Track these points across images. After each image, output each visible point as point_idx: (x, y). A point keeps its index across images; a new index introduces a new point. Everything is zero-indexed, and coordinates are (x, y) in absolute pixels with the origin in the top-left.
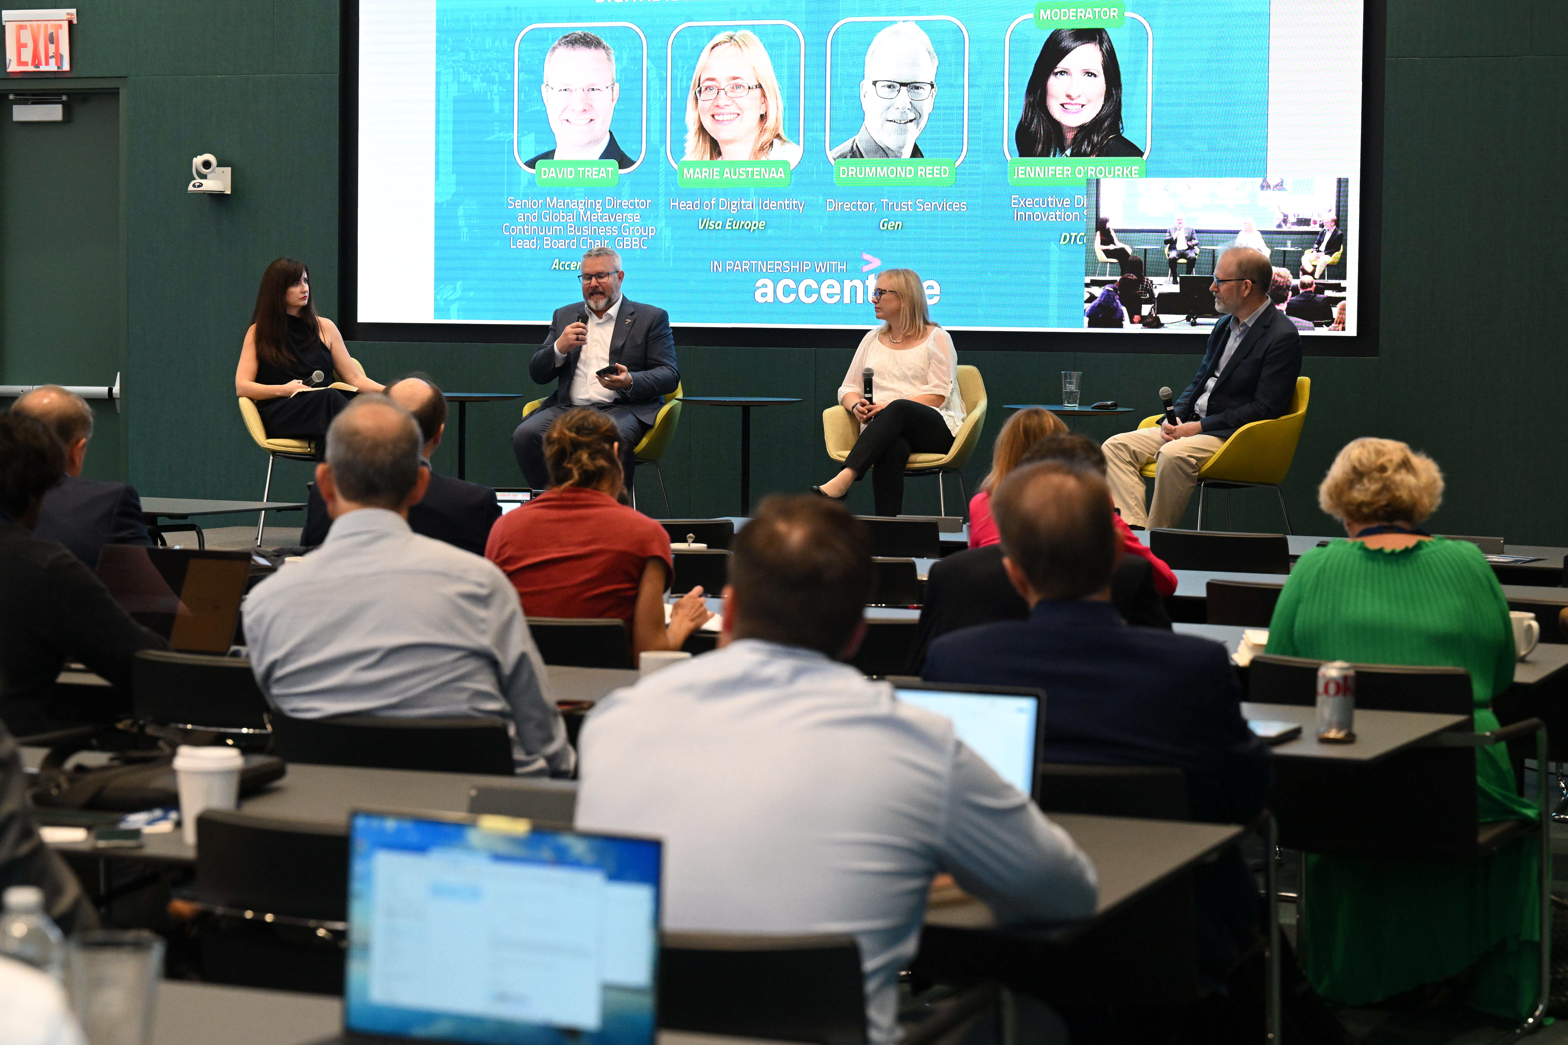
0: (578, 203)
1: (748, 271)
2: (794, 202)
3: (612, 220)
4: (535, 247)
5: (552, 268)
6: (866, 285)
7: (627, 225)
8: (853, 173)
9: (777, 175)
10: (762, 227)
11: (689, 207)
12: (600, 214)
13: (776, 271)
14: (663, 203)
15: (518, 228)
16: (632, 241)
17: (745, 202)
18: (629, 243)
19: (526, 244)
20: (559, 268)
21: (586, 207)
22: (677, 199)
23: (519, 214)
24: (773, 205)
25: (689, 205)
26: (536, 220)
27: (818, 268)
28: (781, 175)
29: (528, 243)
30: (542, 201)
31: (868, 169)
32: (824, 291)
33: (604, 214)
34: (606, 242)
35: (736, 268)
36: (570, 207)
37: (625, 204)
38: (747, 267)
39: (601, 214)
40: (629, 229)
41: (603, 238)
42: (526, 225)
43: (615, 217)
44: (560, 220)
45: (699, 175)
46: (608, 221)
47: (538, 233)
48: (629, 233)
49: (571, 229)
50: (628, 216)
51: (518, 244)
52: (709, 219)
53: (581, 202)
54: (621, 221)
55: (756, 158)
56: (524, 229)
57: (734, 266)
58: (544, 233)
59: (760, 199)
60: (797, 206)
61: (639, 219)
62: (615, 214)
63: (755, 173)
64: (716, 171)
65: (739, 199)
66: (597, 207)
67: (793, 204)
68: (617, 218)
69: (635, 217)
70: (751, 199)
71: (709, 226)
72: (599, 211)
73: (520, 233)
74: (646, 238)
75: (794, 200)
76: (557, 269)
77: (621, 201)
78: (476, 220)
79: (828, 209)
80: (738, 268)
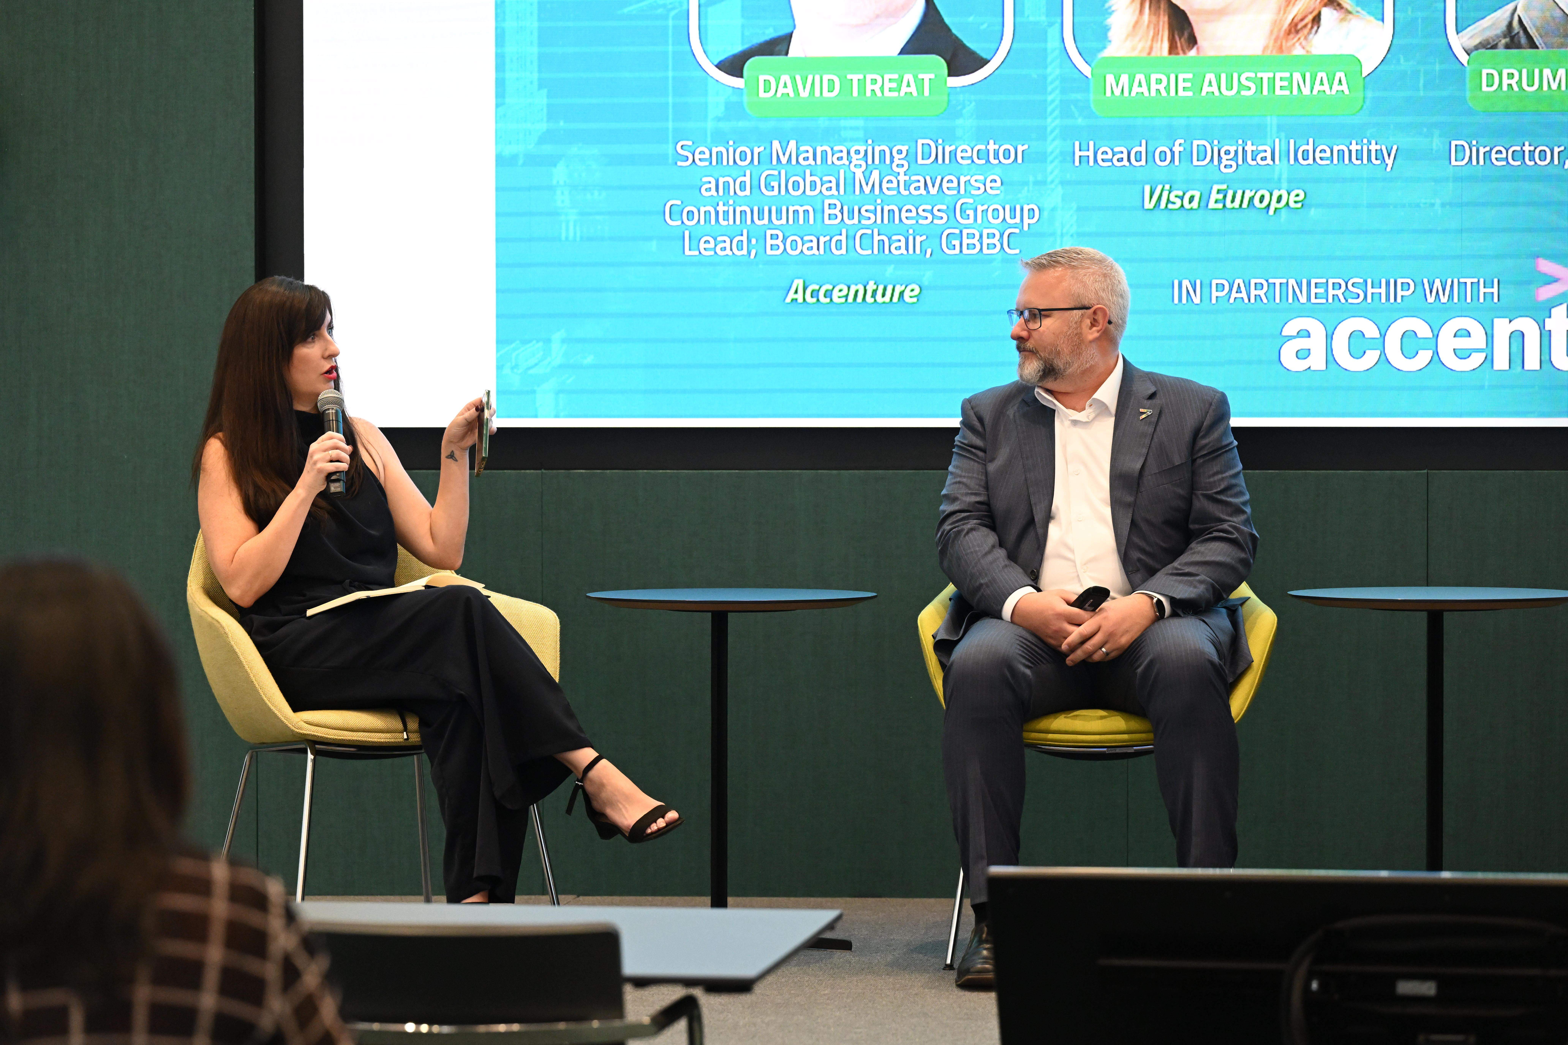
0: (848, 153)
1: (1265, 300)
2: (1373, 147)
3: (933, 191)
4: (745, 252)
5: (788, 300)
6: (1547, 328)
7: (971, 201)
8: (1513, 82)
9: (1331, 88)
10: (1296, 202)
11: (1120, 160)
12: (902, 178)
13: (1330, 300)
14: (1058, 151)
15: (702, 210)
16: (981, 236)
17: (1254, 148)
18: (975, 241)
19: (722, 245)
20: (804, 299)
21: (870, 161)
22: (1091, 144)
23: (705, 179)
24: (1323, 155)
25: (1119, 156)
26: (748, 192)
27: (1431, 292)
28: (1340, 88)
29: (728, 245)
30: (762, 149)
31: (1547, 72)
32: (1447, 343)
33: (914, 178)
34: (919, 239)
35: (1234, 295)
36: (829, 162)
37: (964, 155)
38: (1261, 293)
39: (907, 178)
40: (976, 211)
41: (911, 231)
42: (721, 203)
43: (941, 185)
44: (804, 192)
45: (1144, 89)
46: (924, 193)
47: (752, 221)
48: (976, 220)
49: (832, 212)
50: (973, 182)
51: (702, 246)
52: (1167, 187)
53: (858, 152)
54: (955, 192)
55: (1281, 49)
56: (717, 213)
57: (1231, 290)
58: (766, 221)
59: (1292, 142)
60: (1380, 156)
61: (998, 189)
62: (939, 178)
63: (1278, 83)
64: (1184, 80)
65: (1240, 142)
66: (896, 162)
67: (1369, 151)
68: (945, 185)
69: (988, 185)
70: (1270, 142)
71: (1168, 201)
72: (902, 171)
73: (707, 220)
74: (1017, 231)
75: (1373, 142)
76: (800, 300)
77: (953, 148)
78: (600, 195)
79: (1454, 163)
80: (1239, 295)
